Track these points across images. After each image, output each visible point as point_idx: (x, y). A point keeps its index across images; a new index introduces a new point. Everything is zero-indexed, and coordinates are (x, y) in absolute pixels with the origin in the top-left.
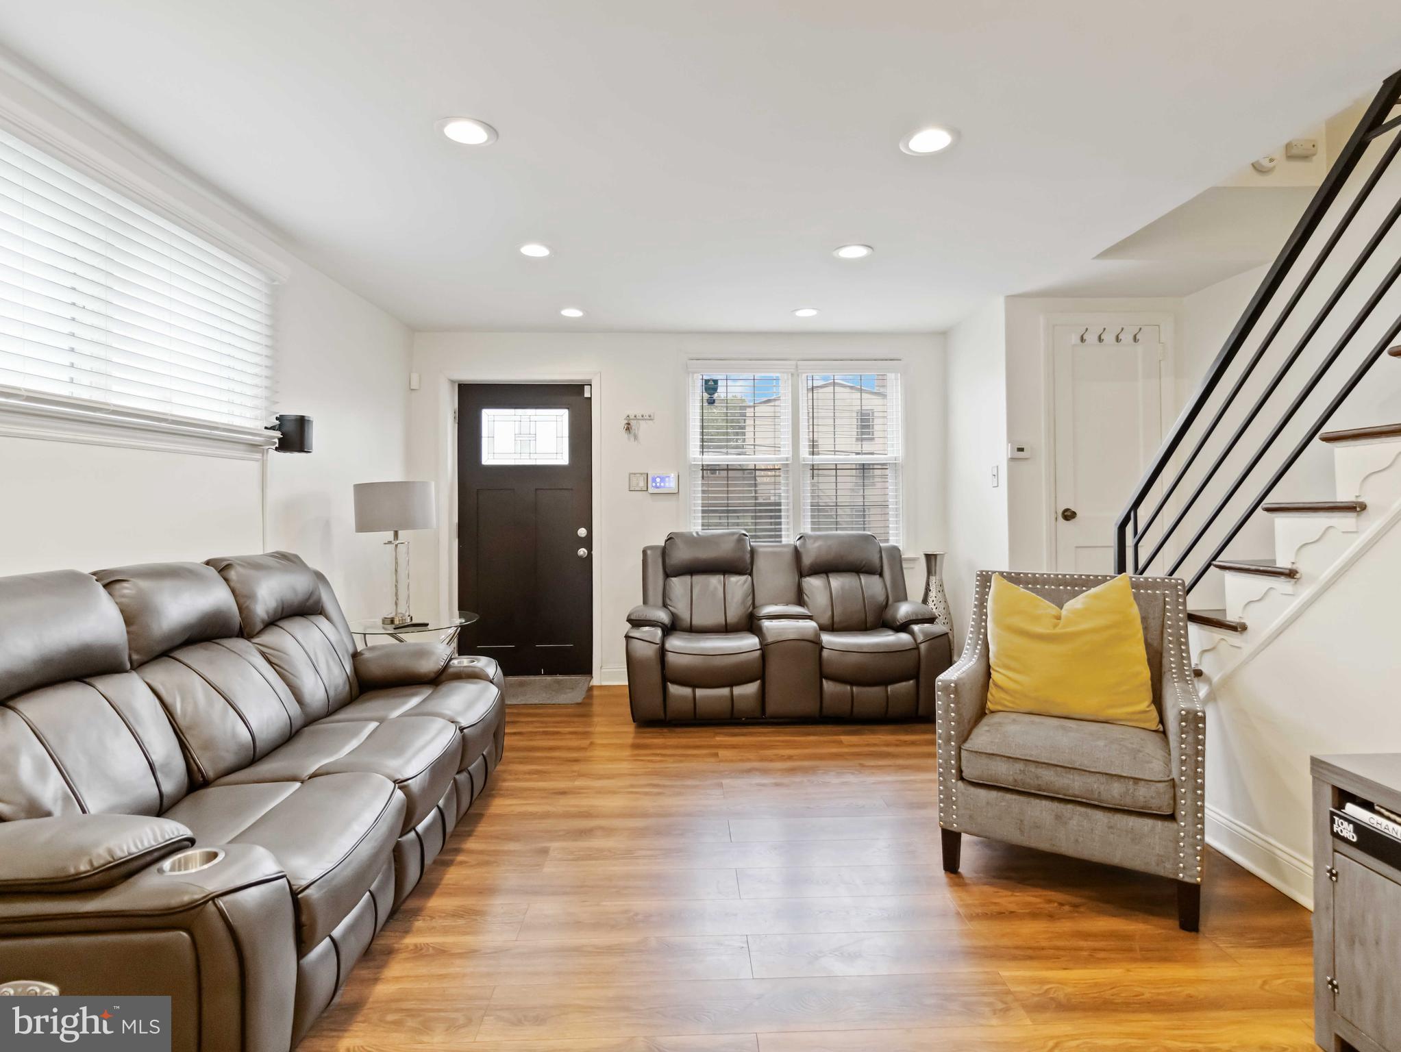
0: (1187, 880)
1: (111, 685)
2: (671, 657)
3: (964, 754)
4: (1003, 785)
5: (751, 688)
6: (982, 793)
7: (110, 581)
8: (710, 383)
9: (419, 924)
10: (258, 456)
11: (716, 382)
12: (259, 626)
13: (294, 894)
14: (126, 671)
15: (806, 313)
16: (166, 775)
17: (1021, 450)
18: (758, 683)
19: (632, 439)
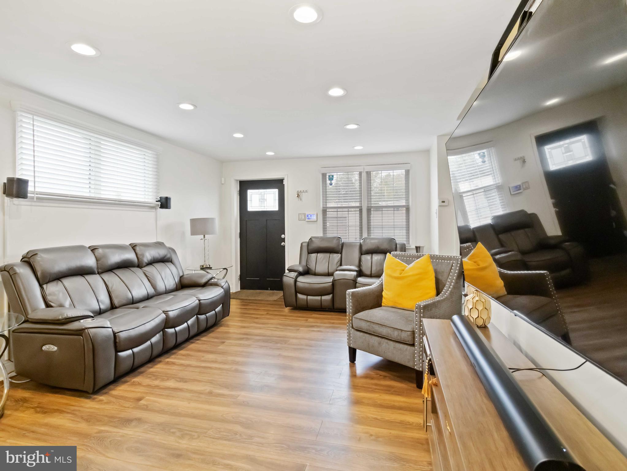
0: (417, 369)
1: (90, 278)
2: (298, 284)
3: (353, 318)
4: (364, 331)
5: (328, 297)
6: (358, 333)
7: (93, 249)
8: (330, 177)
9: (173, 356)
10: (154, 210)
11: (333, 176)
12: (145, 264)
13: (114, 334)
14: (96, 274)
15: (359, 148)
16: (102, 303)
17: (443, 202)
18: (331, 295)
19: (300, 200)
